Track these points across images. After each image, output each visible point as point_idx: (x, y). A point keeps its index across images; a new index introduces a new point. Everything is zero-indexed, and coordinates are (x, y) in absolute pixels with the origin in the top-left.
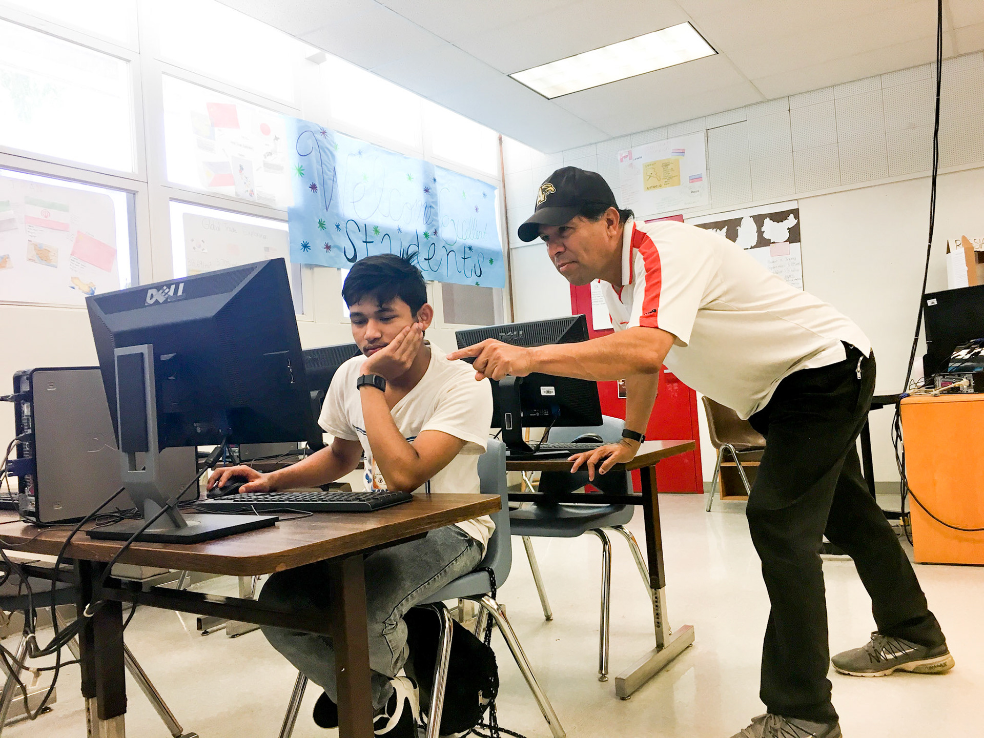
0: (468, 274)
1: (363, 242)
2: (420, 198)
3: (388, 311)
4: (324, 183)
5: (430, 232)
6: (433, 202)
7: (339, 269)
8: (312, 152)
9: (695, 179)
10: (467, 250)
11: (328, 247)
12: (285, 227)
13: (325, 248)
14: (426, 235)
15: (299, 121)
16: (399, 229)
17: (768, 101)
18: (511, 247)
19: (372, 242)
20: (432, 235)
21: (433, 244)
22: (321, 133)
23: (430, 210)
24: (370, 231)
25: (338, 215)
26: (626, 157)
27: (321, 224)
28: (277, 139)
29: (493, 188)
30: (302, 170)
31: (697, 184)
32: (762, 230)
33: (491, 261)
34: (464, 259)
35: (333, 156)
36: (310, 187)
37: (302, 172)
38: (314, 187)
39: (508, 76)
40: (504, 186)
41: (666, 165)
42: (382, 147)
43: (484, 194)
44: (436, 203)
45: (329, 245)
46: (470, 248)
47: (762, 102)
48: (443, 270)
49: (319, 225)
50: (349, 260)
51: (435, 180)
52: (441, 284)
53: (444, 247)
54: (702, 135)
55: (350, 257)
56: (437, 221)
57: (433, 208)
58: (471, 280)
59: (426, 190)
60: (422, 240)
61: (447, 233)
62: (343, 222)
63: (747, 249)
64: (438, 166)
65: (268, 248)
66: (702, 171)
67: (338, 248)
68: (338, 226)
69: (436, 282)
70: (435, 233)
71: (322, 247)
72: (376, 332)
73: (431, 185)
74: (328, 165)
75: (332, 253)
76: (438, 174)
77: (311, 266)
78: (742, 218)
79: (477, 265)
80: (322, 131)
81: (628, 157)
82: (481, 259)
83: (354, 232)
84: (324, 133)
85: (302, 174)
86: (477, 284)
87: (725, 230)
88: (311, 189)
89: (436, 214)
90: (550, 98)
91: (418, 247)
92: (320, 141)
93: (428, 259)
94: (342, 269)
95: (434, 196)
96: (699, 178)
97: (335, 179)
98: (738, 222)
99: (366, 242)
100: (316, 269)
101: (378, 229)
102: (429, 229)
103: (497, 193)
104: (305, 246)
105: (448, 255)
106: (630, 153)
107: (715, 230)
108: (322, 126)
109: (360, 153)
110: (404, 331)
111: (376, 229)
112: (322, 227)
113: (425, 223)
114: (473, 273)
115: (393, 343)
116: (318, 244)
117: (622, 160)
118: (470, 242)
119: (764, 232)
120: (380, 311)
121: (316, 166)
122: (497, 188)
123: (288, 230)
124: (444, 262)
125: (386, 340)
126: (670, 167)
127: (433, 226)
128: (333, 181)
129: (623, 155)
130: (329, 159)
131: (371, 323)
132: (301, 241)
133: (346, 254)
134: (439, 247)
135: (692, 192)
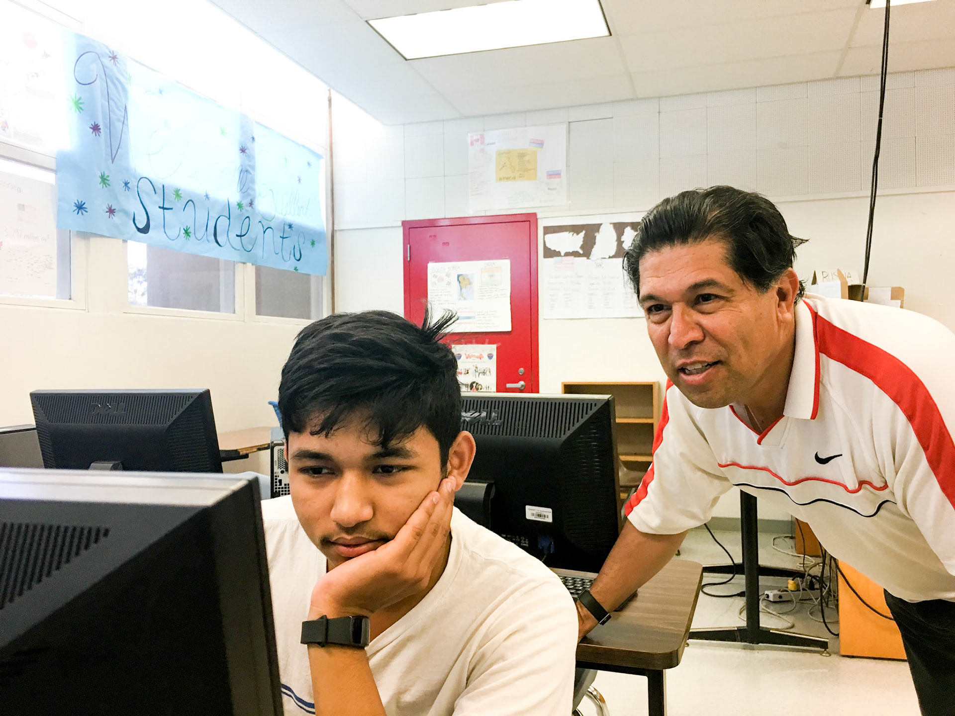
0: (287, 257)
1: (160, 207)
2: (236, 160)
3: (398, 456)
4: (110, 125)
5: (245, 202)
6: (250, 166)
7: (125, 241)
8: (95, 80)
9: (554, 175)
10: (287, 228)
11: (111, 211)
12: (50, 178)
13: (107, 212)
14: (240, 205)
15: (80, 37)
16: (207, 196)
17: (639, 99)
18: (335, 228)
19: (172, 209)
20: (247, 206)
21: (248, 217)
22: (110, 57)
23: (246, 175)
24: (170, 194)
25: (127, 170)
26: (477, 140)
27: (104, 179)
28: (46, 55)
29: (319, 157)
30: (81, 103)
31: (555, 181)
32: (622, 240)
33: (313, 243)
34: (283, 238)
35: (125, 90)
36: (91, 128)
37: (80, 105)
38: (96, 128)
39: (366, 21)
40: (332, 156)
41: (522, 155)
42: (190, 88)
43: (309, 164)
44: (253, 167)
45: (112, 209)
46: (290, 226)
47: (632, 100)
48: (258, 251)
49: (100, 180)
50: (139, 230)
51: (253, 138)
52: (254, 267)
53: (260, 222)
54: (564, 127)
55: (141, 226)
56: (254, 190)
57: (250, 173)
58: (289, 265)
59: (243, 150)
60: (235, 212)
61: (265, 205)
62: (133, 180)
63: (605, 258)
64: (257, 122)
65: (23, 205)
66: (561, 166)
67: (126, 212)
68: (126, 184)
69: (249, 265)
70: (251, 204)
71: (103, 210)
72: (362, 506)
73: (249, 145)
74: (116, 100)
75: (117, 219)
76: (257, 132)
77: (85, 235)
78: (601, 224)
79: (297, 246)
80: (111, 56)
81: (480, 141)
82: (302, 240)
83: (147, 194)
84: (114, 58)
85: (80, 109)
86: (296, 269)
87: (582, 234)
88: (92, 130)
89: (253, 181)
90: (408, 57)
91: (229, 219)
92: (107, 67)
93: (241, 236)
94: (128, 241)
95: (251, 158)
96: (557, 175)
97: (125, 121)
98: (596, 227)
99: (164, 208)
100: (94, 241)
101: (180, 192)
102: (243, 198)
103: (323, 164)
104: (80, 207)
105: (264, 232)
106: (482, 137)
107: (571, 233)
108: (112, 48)
109: (161, 92)
110: (427, 503)
111: (177, 193)
112: (105, 183)
113: (239, 190)
114: (292, 256)
115: (404, 536)
116: (98, 205)
117: (472, 144)
118: (291, 218)
119: (623, 242)
120: (378, 456)
121: (100, 101)
122: (323, 158)
123: (54, 183)
124: (260, 240)
125: (384, 527)
126: (526, 158)
127: (249, 195)
128: (123, 124)
129: (475, 139)
130: (119, 94)
131: (350, 480)
132: (74, 199)
133: (136, 222)
134: (254, 221)
135: (549, 189)
